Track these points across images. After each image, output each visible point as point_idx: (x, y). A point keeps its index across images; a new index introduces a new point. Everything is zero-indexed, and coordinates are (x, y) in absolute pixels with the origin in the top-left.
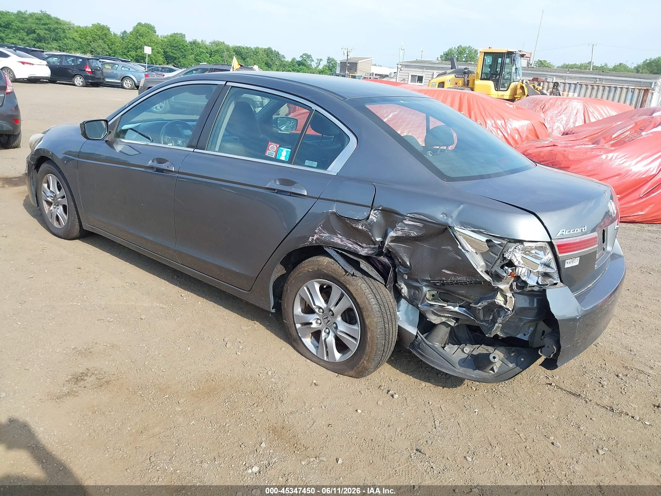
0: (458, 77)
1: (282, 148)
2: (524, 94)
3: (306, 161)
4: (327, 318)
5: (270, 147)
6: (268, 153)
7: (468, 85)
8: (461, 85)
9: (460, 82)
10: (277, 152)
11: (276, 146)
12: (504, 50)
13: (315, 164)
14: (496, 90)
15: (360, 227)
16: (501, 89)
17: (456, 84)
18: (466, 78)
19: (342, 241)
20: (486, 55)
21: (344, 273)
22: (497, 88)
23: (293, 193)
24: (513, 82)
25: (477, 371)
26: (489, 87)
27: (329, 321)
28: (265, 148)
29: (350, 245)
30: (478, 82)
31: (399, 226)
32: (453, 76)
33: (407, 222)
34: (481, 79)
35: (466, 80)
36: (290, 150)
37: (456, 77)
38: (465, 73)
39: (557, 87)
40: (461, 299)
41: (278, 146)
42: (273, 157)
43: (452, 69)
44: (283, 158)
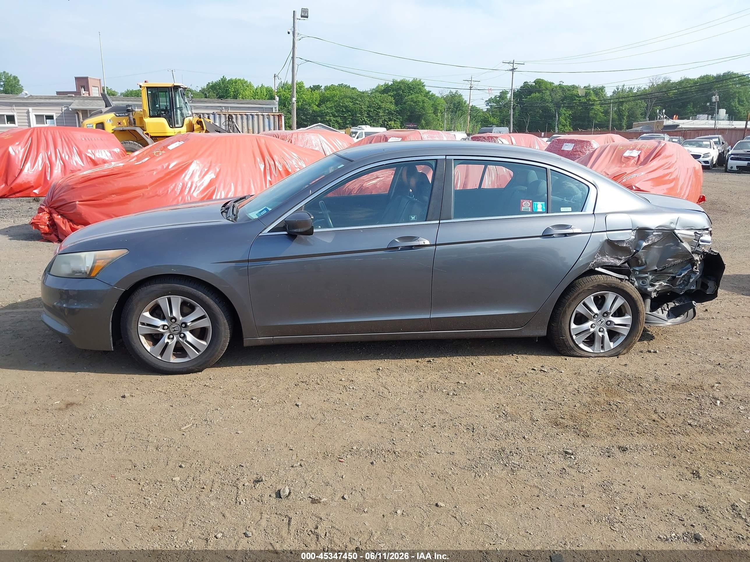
0: (119, 116)
1: (535, 203)
2: (203, 129)
3: (562, 208)
4: (600, 320)
5: (523, 203)
6: (523, 209)
7: (135, 123)
8: (126, 124)
9: (125, 122)
10: (532, 206)
11: (529, 202)
12: (169, 84)
13: (570, 209)
14: (171, 127)
15: (625, 245)
16: (177, 126)
17: (119, 123)
18: (131, 116)
19: (608, 259)
20: (149, 90)
21: (620, 281)
22: (172, 124)
23: (569, 234)
24: (186, 117)
25: (678, 318)
26: (162, 124)
27: (602, 322)
28: (519, 205)
29: (612, 261)
30: (148, 120)
31: (650, 237)
32: (112, 115)
33: (654, 234)
34: (150, 117)
35: (132, 119)
36: (543, 203)
37: (116, 116)
38: (128, 111)
39: (232, 119)
40: (668, 276)
41: (531, 201)
42: (530, 211)
43: (106, 106)
44: (540, 210)
